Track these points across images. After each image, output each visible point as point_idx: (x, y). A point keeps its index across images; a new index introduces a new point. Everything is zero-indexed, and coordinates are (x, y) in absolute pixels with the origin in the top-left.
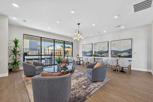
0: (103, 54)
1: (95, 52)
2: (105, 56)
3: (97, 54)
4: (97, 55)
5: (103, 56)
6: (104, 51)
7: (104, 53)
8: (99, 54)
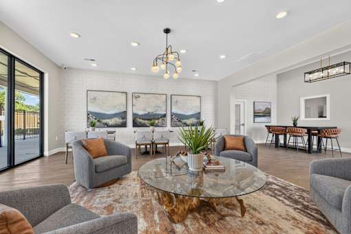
0: (157, 121)
1: (135, 116)
2: (159, 124)
3: (141, 120)
4: (140, 123)
5: (157, 126)
6: (158, 115)
7: (158, 119)
8: (146, 122)
